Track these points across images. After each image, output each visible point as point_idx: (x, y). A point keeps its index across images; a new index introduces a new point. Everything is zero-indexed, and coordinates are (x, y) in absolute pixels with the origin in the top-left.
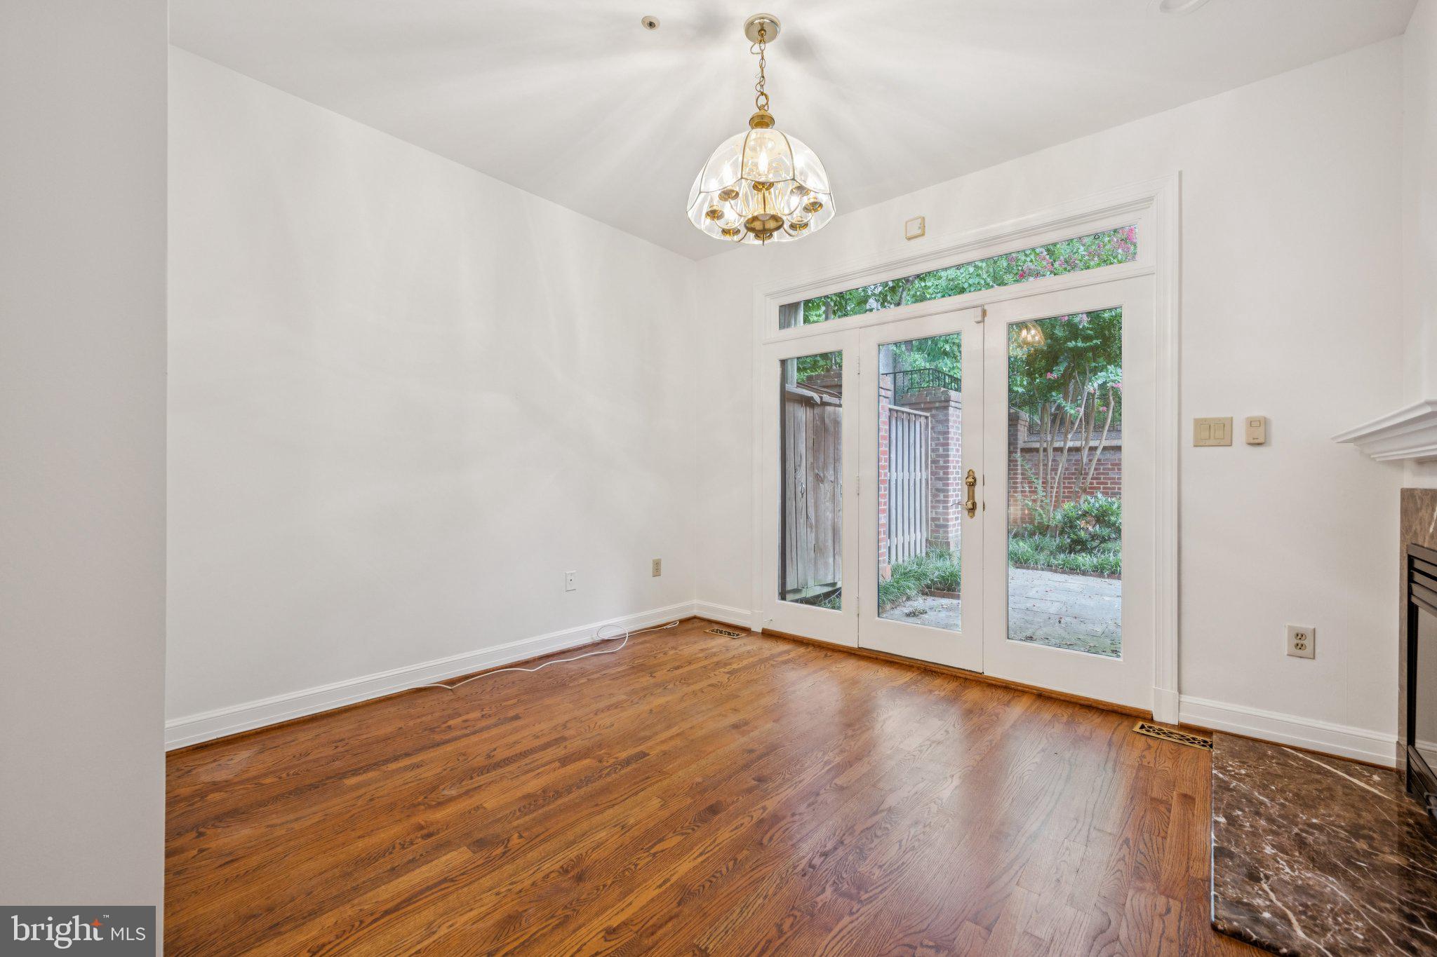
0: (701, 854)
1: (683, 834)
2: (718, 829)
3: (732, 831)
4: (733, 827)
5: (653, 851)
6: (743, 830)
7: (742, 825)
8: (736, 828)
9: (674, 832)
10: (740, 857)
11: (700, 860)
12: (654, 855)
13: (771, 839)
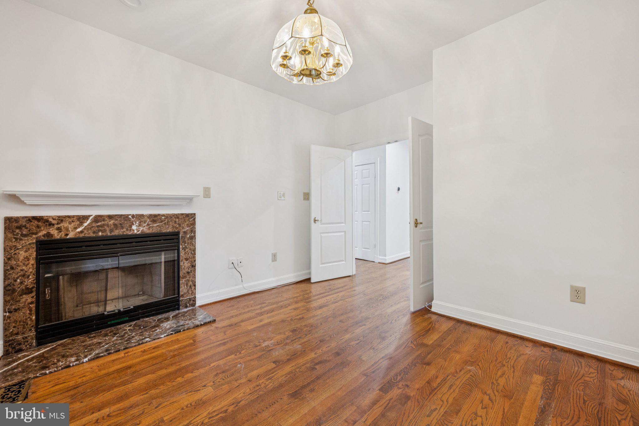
0: (342, 339)
1: (349, 345)
2: (336, 346)
3: (330, 346)
4: (330, 347)
5: (359, 341)
6: (326, 346)
7: (326, 348)
8: (329, 347)
9: (353, 346)
10: (329, 338)
11: (342, 338)
12: (358, 340)
13: (317, 343)
